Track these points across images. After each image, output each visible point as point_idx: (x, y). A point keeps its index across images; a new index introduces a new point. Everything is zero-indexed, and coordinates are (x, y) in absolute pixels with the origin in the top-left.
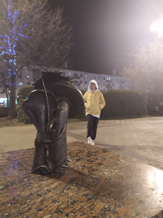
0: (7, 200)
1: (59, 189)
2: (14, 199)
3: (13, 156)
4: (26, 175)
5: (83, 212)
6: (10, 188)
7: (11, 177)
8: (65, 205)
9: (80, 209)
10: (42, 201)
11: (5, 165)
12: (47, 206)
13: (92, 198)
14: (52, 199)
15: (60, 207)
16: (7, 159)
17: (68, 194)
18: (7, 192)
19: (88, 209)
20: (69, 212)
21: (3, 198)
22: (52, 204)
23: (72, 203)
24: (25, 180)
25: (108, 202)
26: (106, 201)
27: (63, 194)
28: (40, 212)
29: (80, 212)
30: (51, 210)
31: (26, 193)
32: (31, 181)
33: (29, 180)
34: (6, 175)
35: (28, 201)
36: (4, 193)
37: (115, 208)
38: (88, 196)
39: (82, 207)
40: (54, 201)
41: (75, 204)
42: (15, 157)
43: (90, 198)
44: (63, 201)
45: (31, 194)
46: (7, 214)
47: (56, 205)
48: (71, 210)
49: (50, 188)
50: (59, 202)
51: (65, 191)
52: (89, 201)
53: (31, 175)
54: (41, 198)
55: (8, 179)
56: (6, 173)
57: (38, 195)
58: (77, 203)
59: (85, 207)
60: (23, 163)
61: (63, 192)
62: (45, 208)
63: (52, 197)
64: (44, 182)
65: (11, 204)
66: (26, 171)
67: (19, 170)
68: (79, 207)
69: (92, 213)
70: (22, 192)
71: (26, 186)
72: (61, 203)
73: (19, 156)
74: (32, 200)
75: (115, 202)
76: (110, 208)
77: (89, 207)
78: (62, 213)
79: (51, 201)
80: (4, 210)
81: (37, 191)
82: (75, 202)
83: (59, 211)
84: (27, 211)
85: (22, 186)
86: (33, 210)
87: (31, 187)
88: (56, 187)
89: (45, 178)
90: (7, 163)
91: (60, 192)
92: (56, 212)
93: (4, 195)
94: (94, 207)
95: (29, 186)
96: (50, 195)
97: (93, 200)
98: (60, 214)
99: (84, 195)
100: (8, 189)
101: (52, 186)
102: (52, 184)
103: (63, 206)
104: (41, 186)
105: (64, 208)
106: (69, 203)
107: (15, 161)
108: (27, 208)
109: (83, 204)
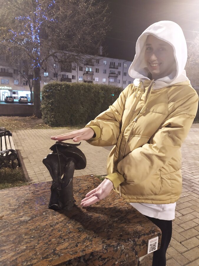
0: (33, 228)
1: (64, 222)
2: (36, 228)
3: (37, 189)
4: (45, 209)
5: (73, 239)
6: (34, 219)
7: (35, 211)
8: (65, 234)
9: (72, 237)
10: (52, 230)
11: (31, 199)
12: (54, 234)
13: (82, 230)
14: (58, 229)
15: (61, 235)
16: (32, 193)
17: (68, 226)
18: (33, 222)
19: (77, 237)
20: (66, 238)
21: (30, 226)
22: (57, 233)
23: (69, 233)
24: (44, 213)
25: (90, 234)
26: (89, 234)
27: (65, 226)
28: (50, 237)
29: (72, 239)
30: (56, 236)
31: (44, 224)
32: (48, 215)
33: (46, 214)
34: (32, 209)
35: (45, 229)
36: (31, 223)
37: (92, 238)
38: (80, 229)
39: (74, 236)
40: (59, 231)
41: (71, 234)
42: (38, 191)
43: (81, 230)
44: (64, 231)
45: (47, 225)
46: (33, 236)
47: (60, 233)
48: (67, 237)
49: (59, 221)
50: (62, 231)
51: (67, 224)
52: (79, 233)
53: (48, 209)
54: (52, 228)
55: (33, 212)
56: (31, 207)
57: (51, 226)
58: (72, 233)
59: (75, 236)
60: (44, 198)
61: (66, 225)
62: (53, 235)
63: (58, 228)
64: (56, 216)
65: (35, 231)
66: (45, 205)
67: (40, 205)
68: (72, 236)
69: (78, 240)
70: (42, 223)
71: (44, 218)
72: (63, 232)
73: (41, 190)
74: (47, 229)
75: (94, 235)
76: (90, 238)
77: (78, 236)
78: (62, 238)
79: (58, 231)
80: (31, 234)
81: (50, 223)
82: (71, 232)
83: (61, 237)
84: (43, 236)
85: (42, 218)
86: (47, 236)
87: (47, 219)
88: (62, 221)
89: (57, 213)
90: (33, 197)
91: (64, 224)
92: (59, 238)
93: (31, 224)
94: (81, 236)
95: (46, 219)
96: (58, 226)
97: (82, 232)
98: (61, 239)
99: (77, 228)
100: (33, 220)
101: (60, 220)
102: (60, 218)
103: (63, 234)
104: (53, 219)
105: (64, 236)
106: (67, 233)
107: (38, 196)
108: (43, 234)
109: (75, 234)
